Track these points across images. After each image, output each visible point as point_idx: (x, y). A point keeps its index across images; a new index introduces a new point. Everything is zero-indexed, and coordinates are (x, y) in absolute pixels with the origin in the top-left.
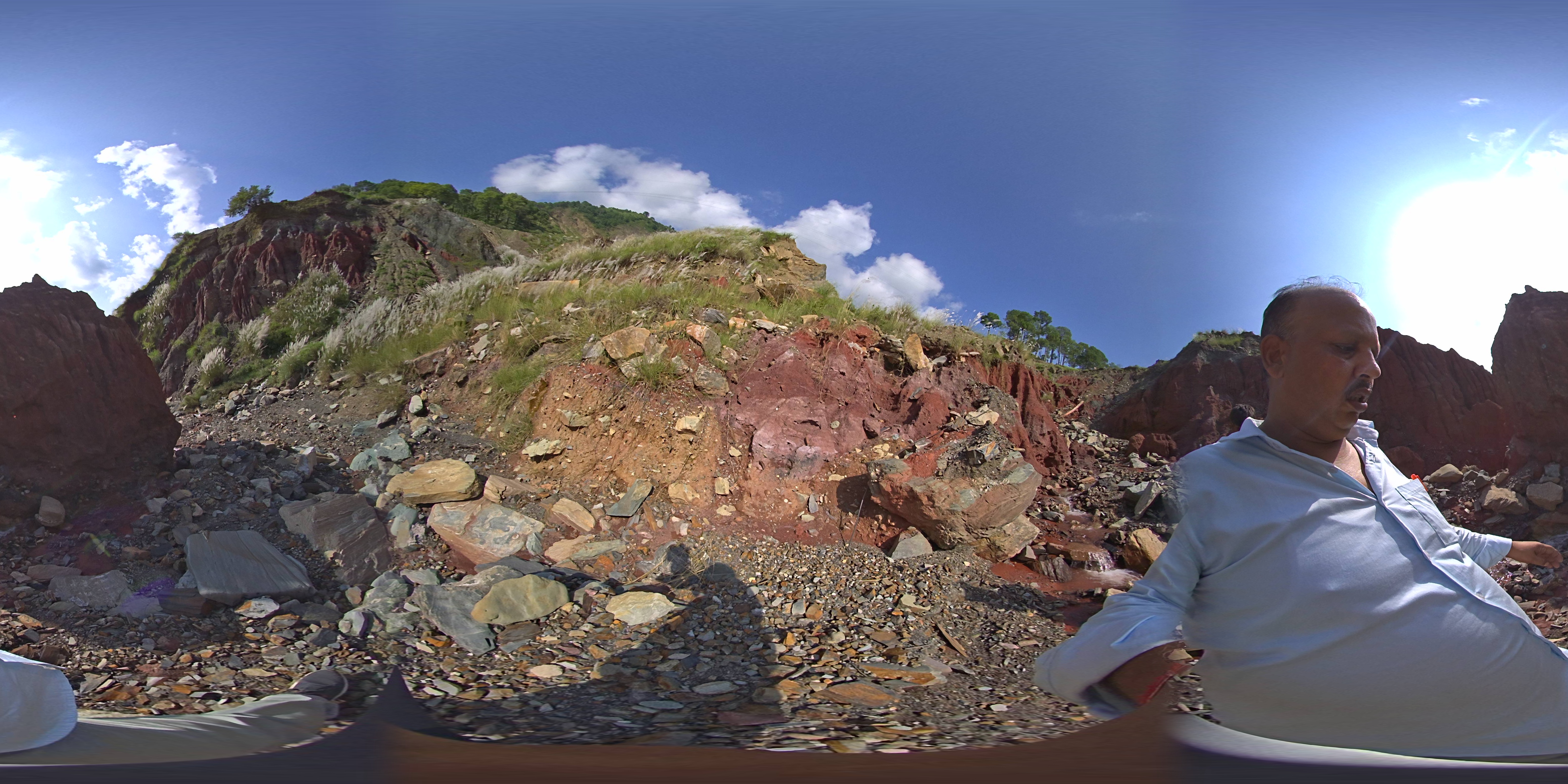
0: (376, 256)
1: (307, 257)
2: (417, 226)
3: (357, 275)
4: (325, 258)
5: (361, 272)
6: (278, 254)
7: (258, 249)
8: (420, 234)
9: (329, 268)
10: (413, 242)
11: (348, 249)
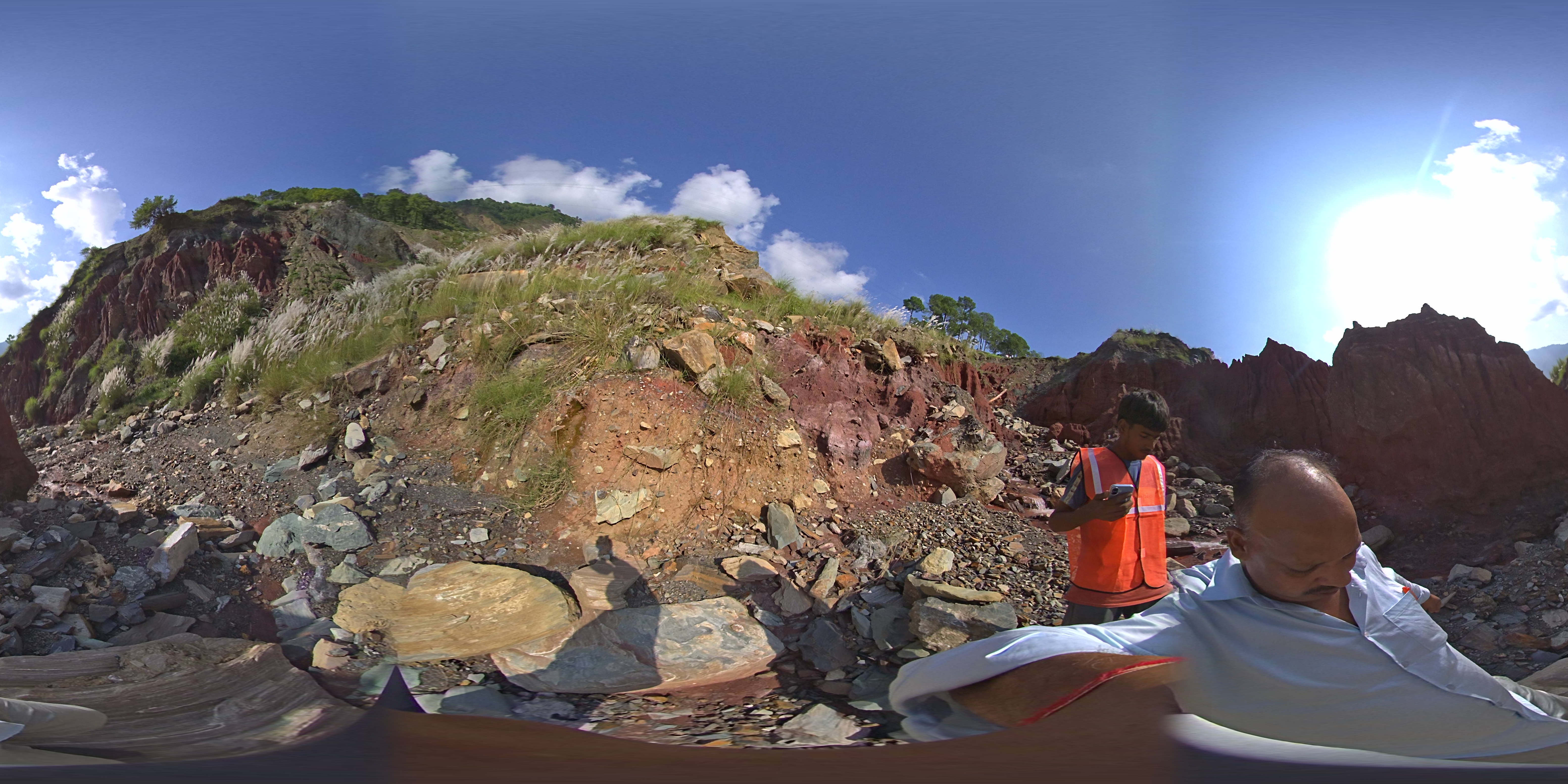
0: (288, 261)
1: (215, 265)
2: (325, 229)
3: (268, 281)
4: (234, 266)
5: (272, 279)
6: (184, 265)
7: (165, 261)
8: (329, 237)
9: (237, 276)
10: (323, 245)
11: (257, 254)
